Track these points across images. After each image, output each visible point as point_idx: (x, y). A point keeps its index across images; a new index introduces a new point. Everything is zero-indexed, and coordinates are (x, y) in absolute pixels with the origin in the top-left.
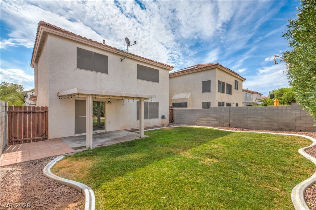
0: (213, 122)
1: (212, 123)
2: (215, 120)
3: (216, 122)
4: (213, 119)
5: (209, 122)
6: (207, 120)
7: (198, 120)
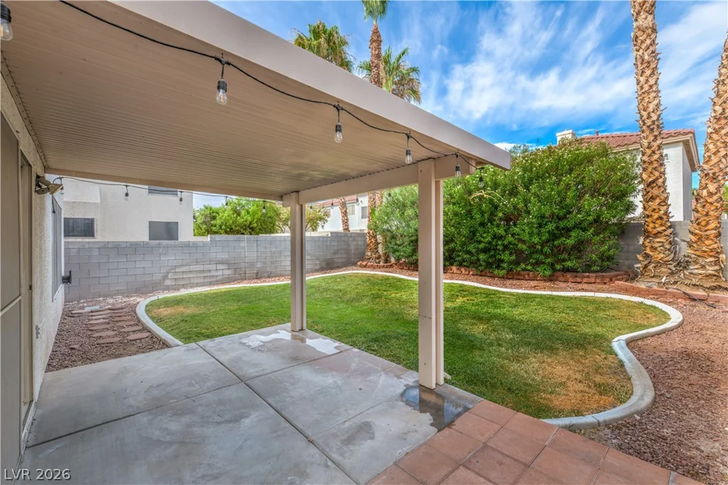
0: (220, 273)
1: (217, 276)
2: (225, 267)
3: (227, 272)
4: (220, 267)
5: (209, 274)
6: (203, 271)
7: (170, 276)
